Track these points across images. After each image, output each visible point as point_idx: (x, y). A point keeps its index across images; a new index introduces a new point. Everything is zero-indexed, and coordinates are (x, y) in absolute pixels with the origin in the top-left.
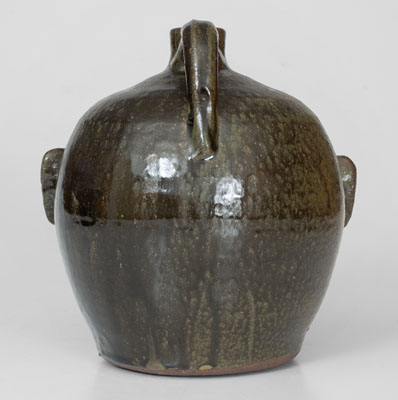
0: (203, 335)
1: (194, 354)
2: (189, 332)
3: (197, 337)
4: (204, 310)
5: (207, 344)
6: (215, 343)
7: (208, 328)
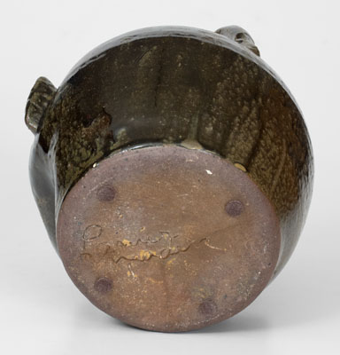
0: (246, 139)
1: (233, 149)
2: (236, 129)
3: (241, 137)
4: (252, 120)
5: (247, 149)
6: (253, 154)
7: (252, 135)
